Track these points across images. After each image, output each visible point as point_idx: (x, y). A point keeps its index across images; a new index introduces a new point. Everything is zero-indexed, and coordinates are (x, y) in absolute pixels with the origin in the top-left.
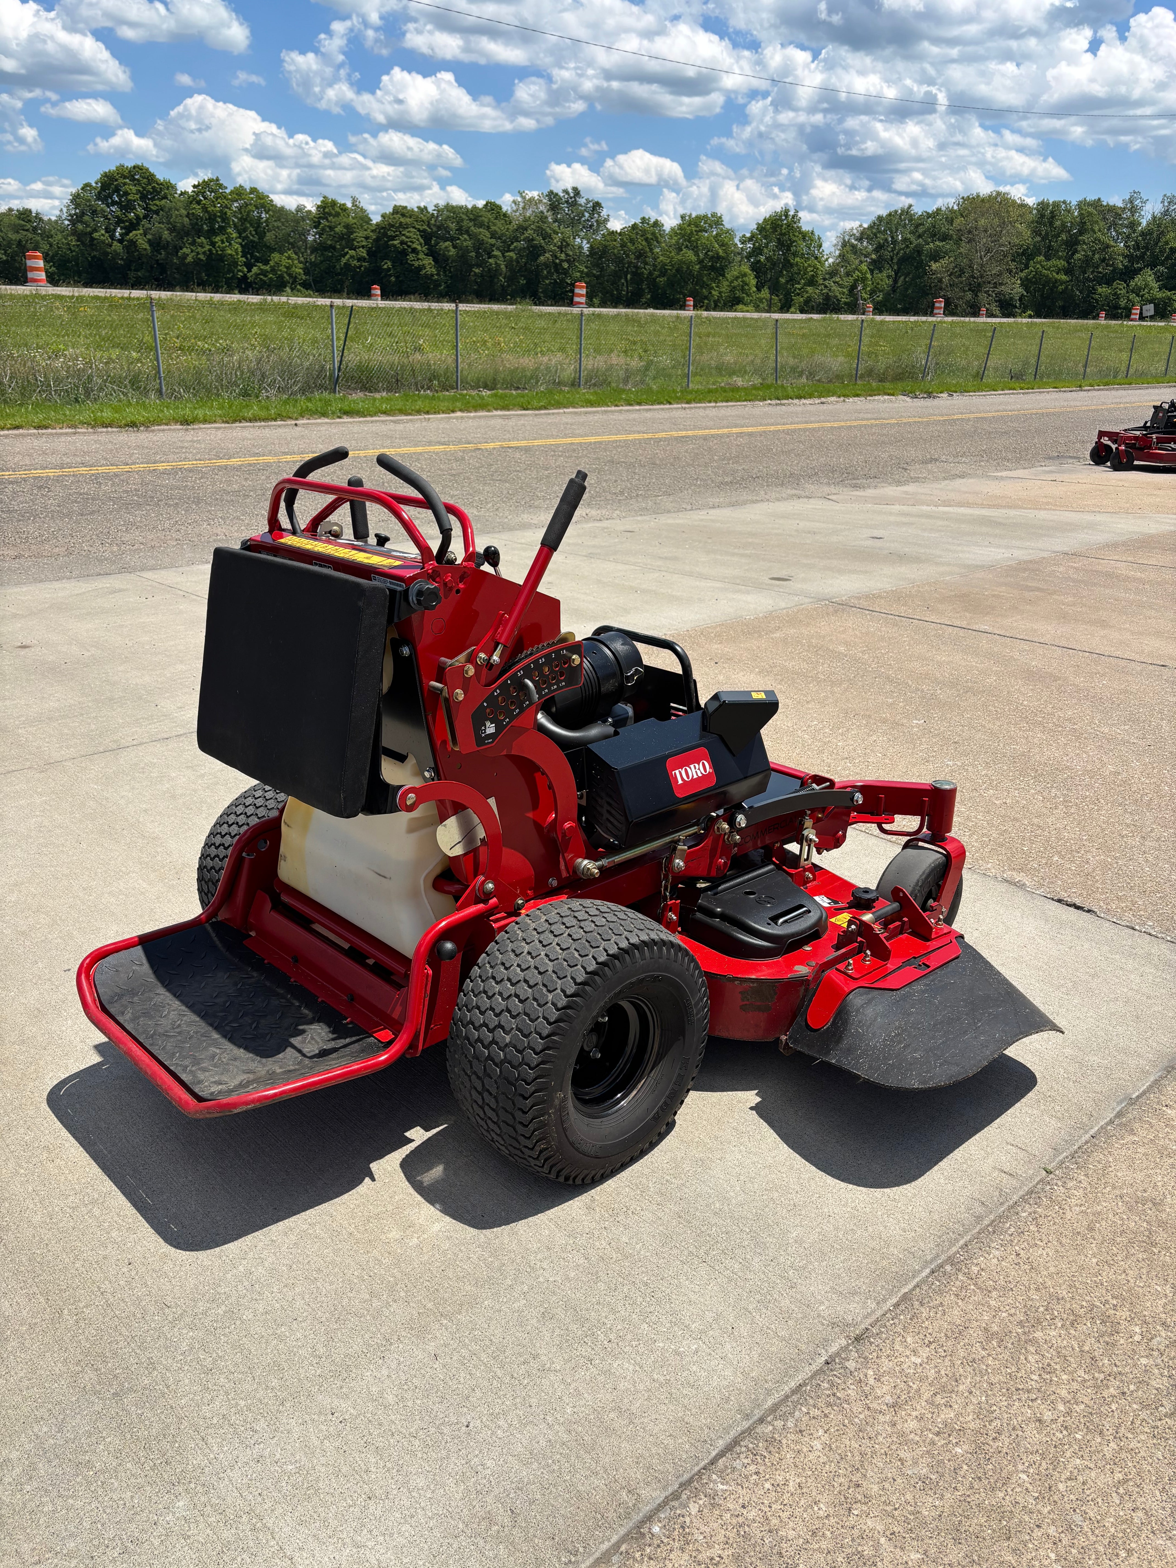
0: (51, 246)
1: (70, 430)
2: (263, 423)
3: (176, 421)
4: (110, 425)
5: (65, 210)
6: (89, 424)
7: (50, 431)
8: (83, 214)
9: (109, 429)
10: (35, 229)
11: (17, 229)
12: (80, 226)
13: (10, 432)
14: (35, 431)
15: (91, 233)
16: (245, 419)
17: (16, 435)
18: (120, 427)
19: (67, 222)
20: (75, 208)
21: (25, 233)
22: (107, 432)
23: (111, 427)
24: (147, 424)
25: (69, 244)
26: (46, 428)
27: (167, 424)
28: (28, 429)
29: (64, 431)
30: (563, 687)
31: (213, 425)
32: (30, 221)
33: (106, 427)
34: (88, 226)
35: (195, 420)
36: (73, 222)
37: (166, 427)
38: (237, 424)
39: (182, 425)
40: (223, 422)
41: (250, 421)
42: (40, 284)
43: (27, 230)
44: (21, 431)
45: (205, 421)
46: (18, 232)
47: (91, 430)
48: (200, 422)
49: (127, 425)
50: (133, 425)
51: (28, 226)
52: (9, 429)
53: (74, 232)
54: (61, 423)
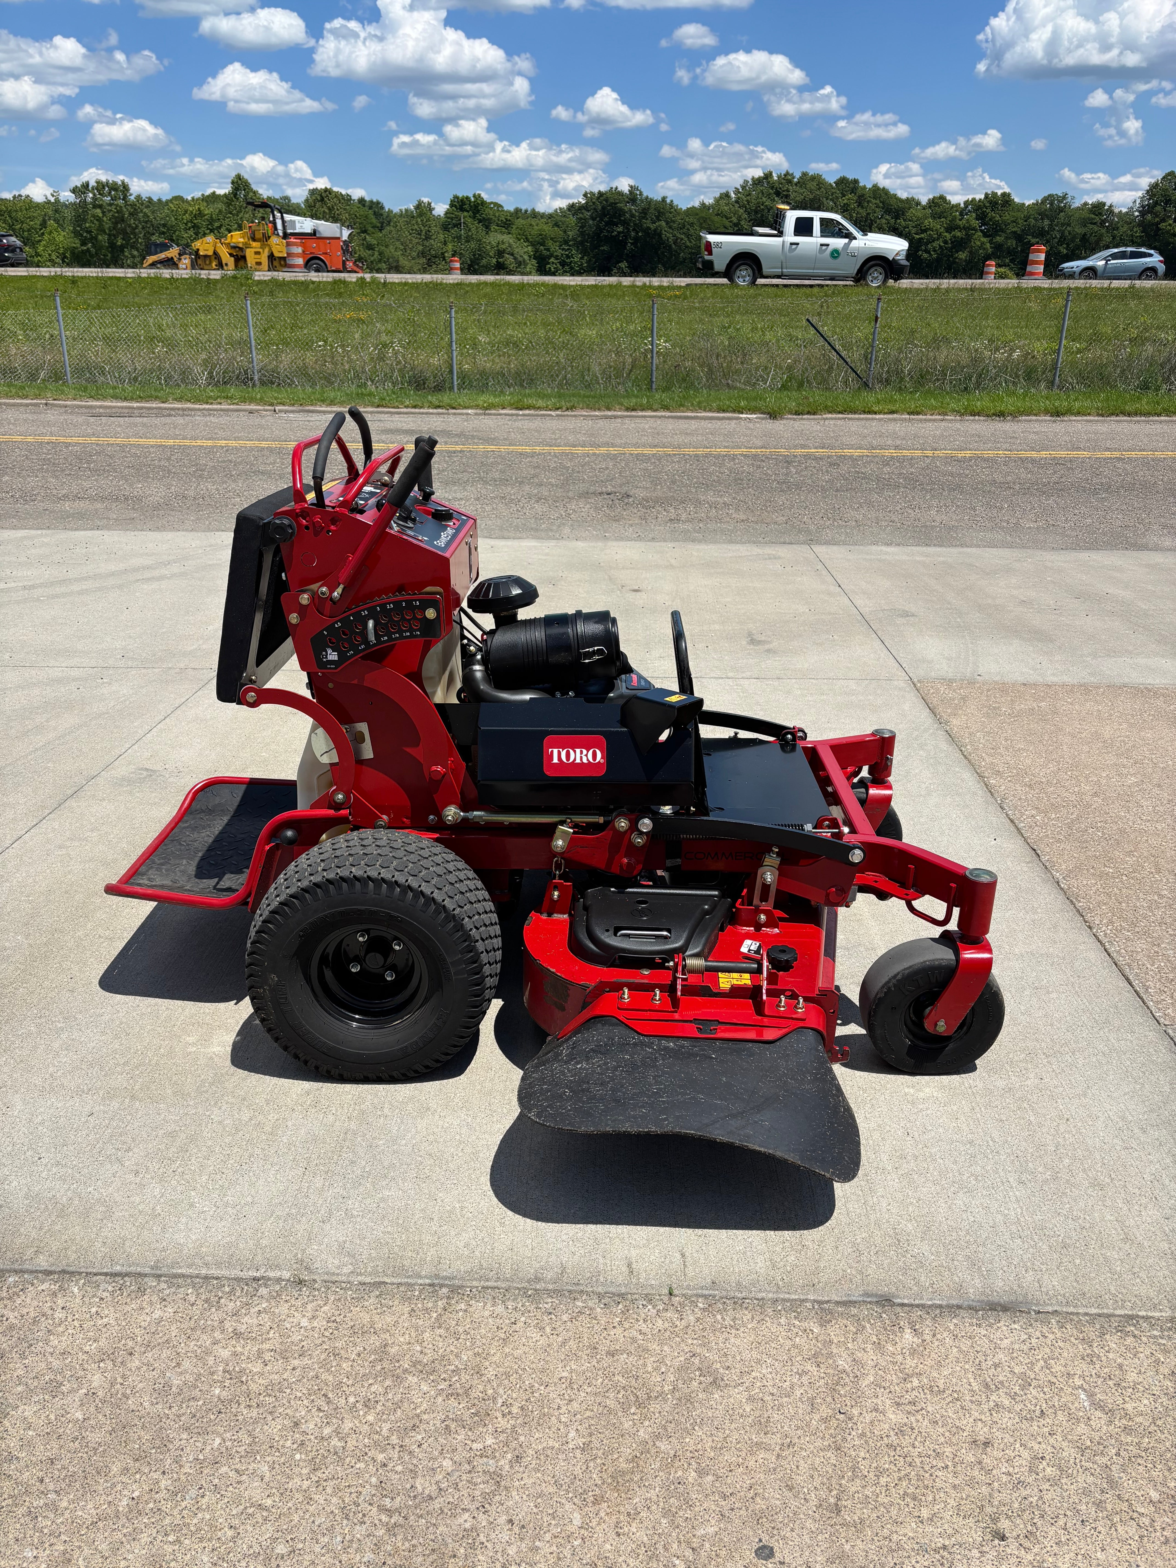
0: (1114, 238)
1: (940, 417)
2: (1143, 418)
3: (1047, 412)
4: (979, 414)
5: (1138, 201)
6: (958, 412)
7: (921, 417)
8: (1156, 203)
9: (977, 417)
10: (1103, 222)
11: (1084, 223)
12: (1149, 217)
13: (885, 416)
14: (908, 416)
15: (1158, 223)
16: (1123, 413)
17: (889, 419)
18: (988, 416)
19: (1137, 214)
20: (1150, 199)
21: (1091, 226)
22: (973, 420)
23: (979, 416)
24: (1015, 414)
25: (1132, 235)
26: (918, 413)
27: (1036, 415)
28: (902, 414)
29: (933, 417)
30: (416, 636)
31: (1085, 418)
32: (1100, 214)
33: (974, 415)
34: (1157, 216)
35: (1069, 412)
36: (1143, 213)
37: (1034, 418)
38: (1113, 418)
39: (1052, 416)
40: (1098, 415)
41: (1129, 415)
42: (1036, 277)
43: (1095, 224)
44: (895, 416)
45: (1078, 414)
46: (1085, 226)
47: (958, 418)
48: (1073, 414)
49: (994, 415)
50: (1001, 415)
51: (1097, 219)
52: (885, 413)
53: (1141, 224)
54: (933, 410)
